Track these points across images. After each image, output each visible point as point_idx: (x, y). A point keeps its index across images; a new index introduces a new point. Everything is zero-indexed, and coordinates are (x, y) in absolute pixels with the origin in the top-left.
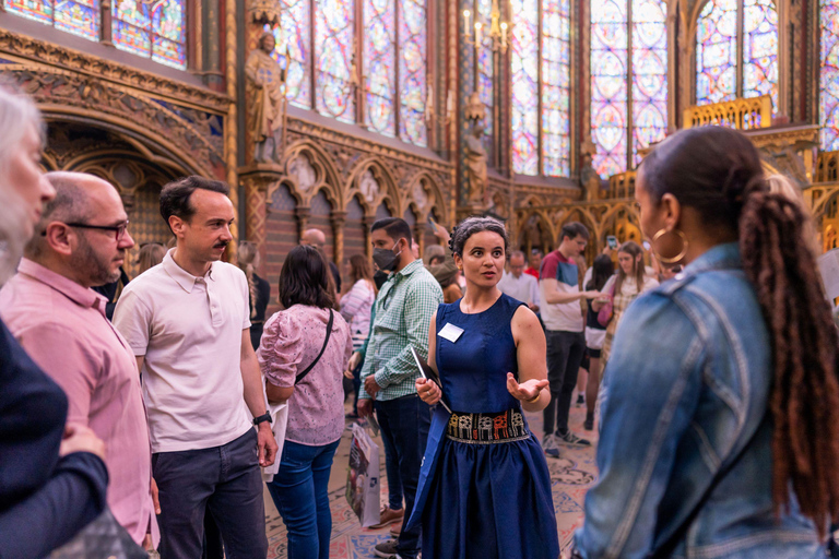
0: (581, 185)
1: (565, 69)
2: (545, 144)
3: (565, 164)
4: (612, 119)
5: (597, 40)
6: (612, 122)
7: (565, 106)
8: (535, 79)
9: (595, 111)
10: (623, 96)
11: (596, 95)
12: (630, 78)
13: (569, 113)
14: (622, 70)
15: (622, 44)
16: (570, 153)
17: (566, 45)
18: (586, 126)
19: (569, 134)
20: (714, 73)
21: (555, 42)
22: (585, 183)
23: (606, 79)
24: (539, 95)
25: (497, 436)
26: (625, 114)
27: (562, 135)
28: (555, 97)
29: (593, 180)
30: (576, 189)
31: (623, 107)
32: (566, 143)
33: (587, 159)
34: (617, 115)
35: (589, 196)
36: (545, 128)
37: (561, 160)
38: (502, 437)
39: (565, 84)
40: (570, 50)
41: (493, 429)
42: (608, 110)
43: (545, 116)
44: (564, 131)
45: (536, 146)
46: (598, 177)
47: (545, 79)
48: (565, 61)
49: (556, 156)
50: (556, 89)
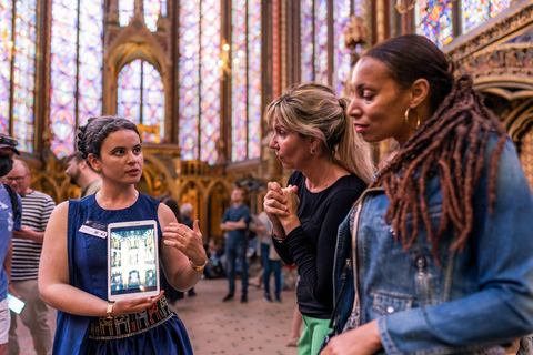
0: (42, 159)
1: (31, 78)
2: (15, 127)
3: (30, 144)
4: (64, 119)
5: (55, 65)
6: (64, 121)
7: (31, 103)
8: (8, 79)
9: (53, 112)
10: (72, 106)
11: (53, 101)
12: (77, 95)
13: (34, 108)
14: (72, 89)
15: (72, 73)
16: (33, 136)
17: (32, 62)
18: (47, 120)
19: (34, 123)
20: (128, 105)
21: (24, 58)
22: (45, 159)
23: (61, 92)
24: (11, 90)
25: (152, 321)
26: (74, 118)
27: (28, 124)
28: (24, 95)
29: (51, 158)
30: (38, 163)
31: (72, 113)
32: (31, 129)
33: (46, 143)
34: (68, 117)
35: (49, 168)
36: (15, 116)
37: (27, 141)
38: (156, 321)
39: (31, 88)
40: (35, 66)
41: (148, 316)
42: (61, 112)
43: (16, 107)
44: (30, 121)
45: (7, 126)
46: (55, 156)
47: (16, 81)
48: (32, 72)
49: (23, 137)
50: (24, 90)
